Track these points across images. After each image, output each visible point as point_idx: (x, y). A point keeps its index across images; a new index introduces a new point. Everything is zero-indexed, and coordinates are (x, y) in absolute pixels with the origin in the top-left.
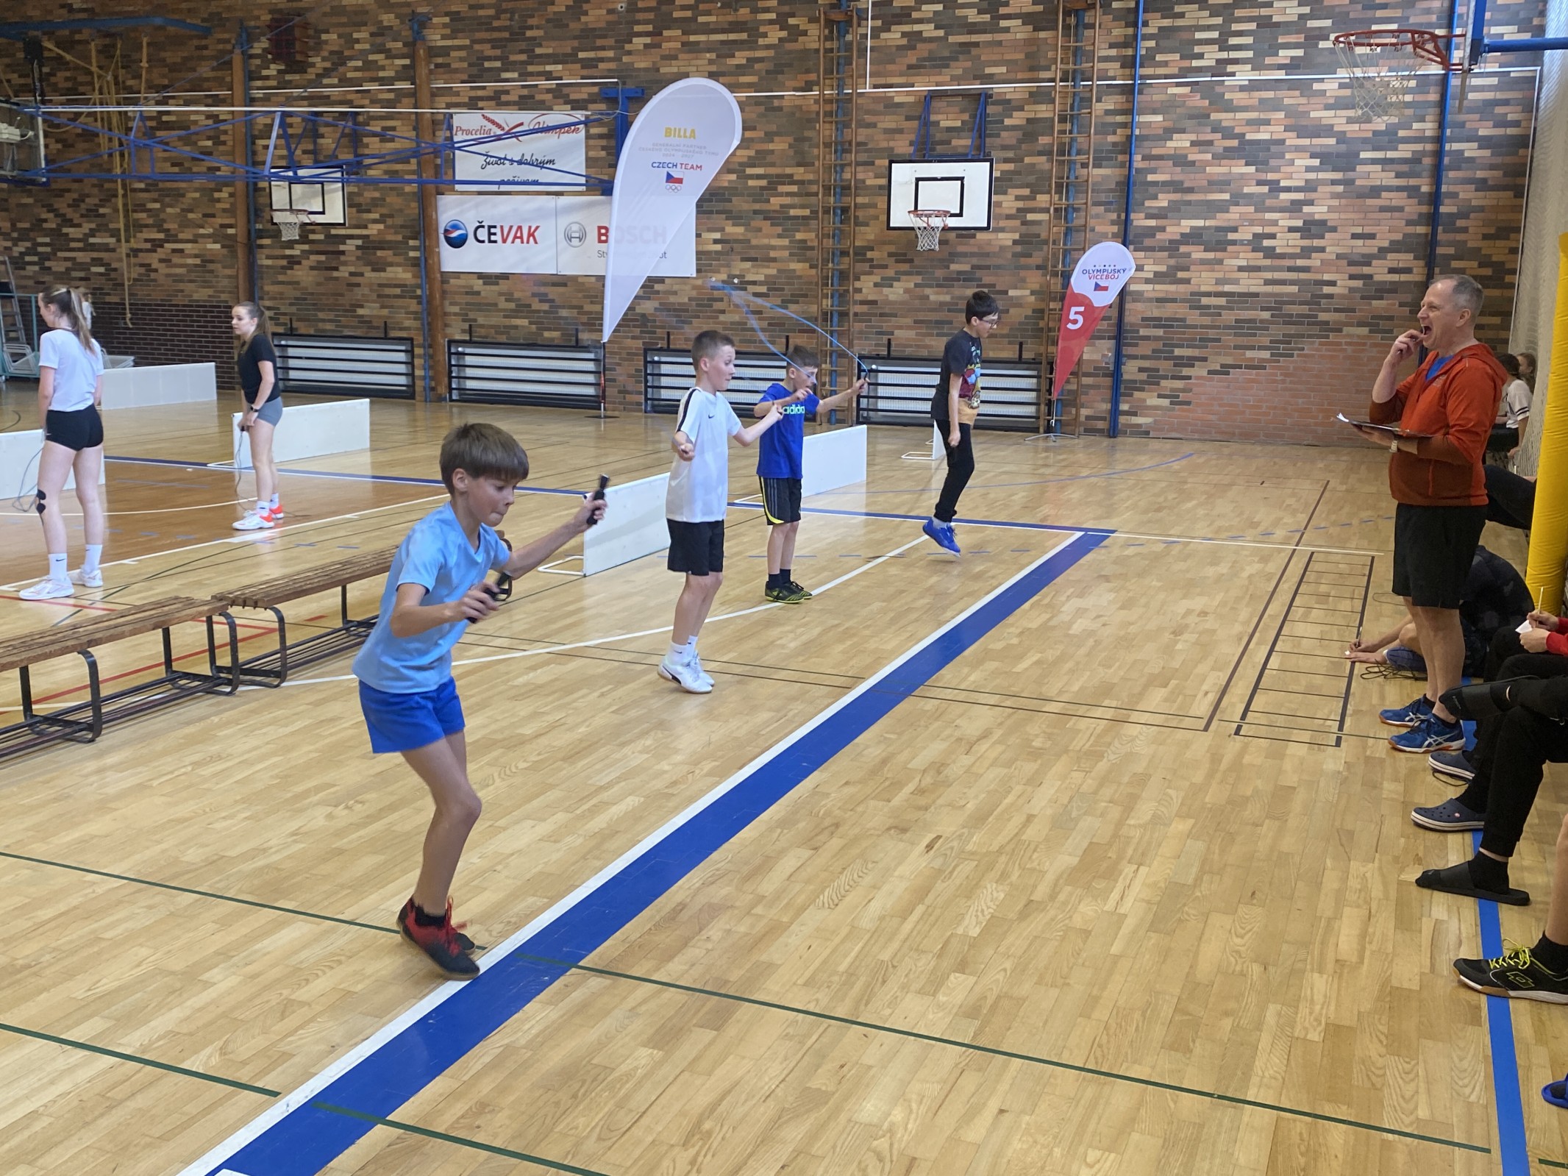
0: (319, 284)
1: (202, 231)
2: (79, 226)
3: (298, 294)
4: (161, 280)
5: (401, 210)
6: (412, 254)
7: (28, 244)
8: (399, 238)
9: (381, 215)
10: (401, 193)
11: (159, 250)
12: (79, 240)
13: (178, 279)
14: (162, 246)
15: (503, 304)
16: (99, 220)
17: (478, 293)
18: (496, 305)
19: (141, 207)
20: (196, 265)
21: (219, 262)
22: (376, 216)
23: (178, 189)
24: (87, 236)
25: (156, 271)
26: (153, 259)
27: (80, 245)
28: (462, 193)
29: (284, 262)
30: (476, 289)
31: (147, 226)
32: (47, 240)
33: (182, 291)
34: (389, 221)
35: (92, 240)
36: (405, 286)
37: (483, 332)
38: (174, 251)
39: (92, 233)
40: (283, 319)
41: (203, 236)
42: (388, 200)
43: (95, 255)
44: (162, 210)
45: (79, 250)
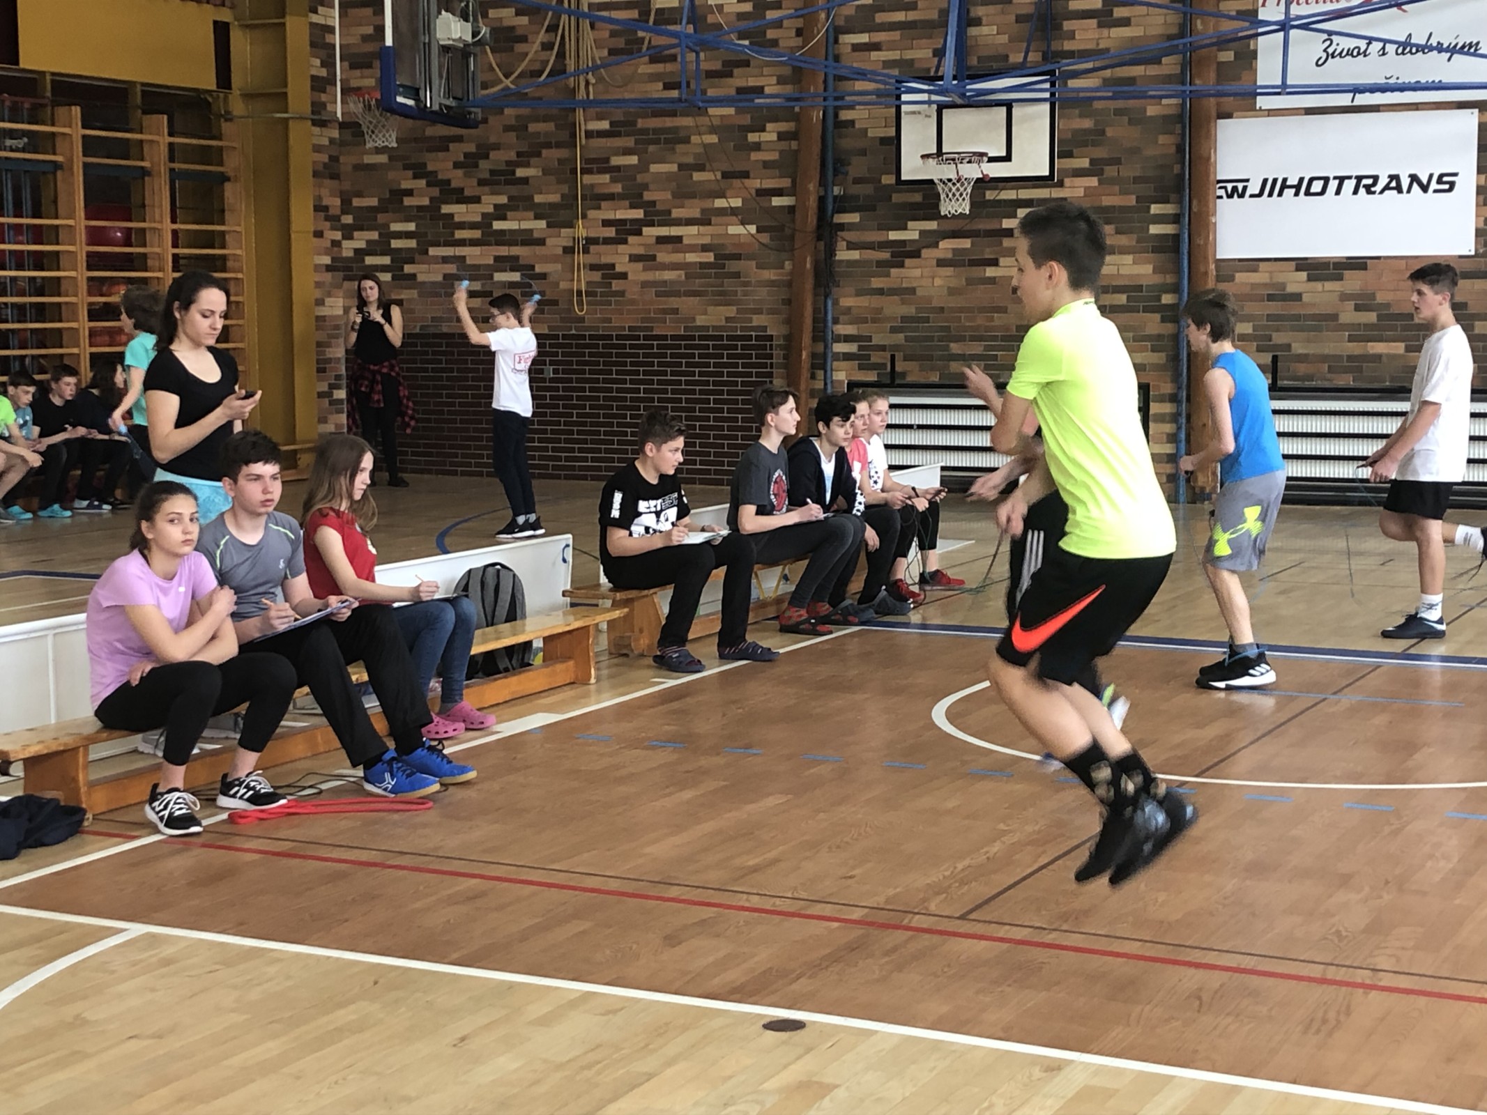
0: (952, 291)
1: (720, 203)
2: (477, 200)
3: (910, 310)
4: (633, 292)
5: (1135, 151)
6: (1154, 229)
7: (374, 235)
8: (1131, 200)
9: (1092, 162)
10: (1137, 119)
11: (631, 239)
12: (473, 226)
13: (666, 290)
14: (639, 233)
15: (1349, 315)
16: (514, 190)
17: (1297, 297)
18: (1334, 317)
19: (599, 164)
20: (703, 265)
21: (750, 257)
22: (1084, 163)
23: (675, 130)
24: (487, 219)
25: (623, 276)
26: (619, 257)
27: (477, 234)
28: (1271, 113)
29: (885, 255)
30: (1291, 289)
31: (611, 197)
32: (411, 227)
33: (675, 311)
34: (1110, 171)
35: (497, 225)
36: (1139, 288)
37: (1302, 369)
38: (661, 240)
39: (501, 212)
40: (876, 358)
41: (722, 212)
42: (1110, 132)
43: (504, 251)
44: (643, 167)
45: (473, 243)
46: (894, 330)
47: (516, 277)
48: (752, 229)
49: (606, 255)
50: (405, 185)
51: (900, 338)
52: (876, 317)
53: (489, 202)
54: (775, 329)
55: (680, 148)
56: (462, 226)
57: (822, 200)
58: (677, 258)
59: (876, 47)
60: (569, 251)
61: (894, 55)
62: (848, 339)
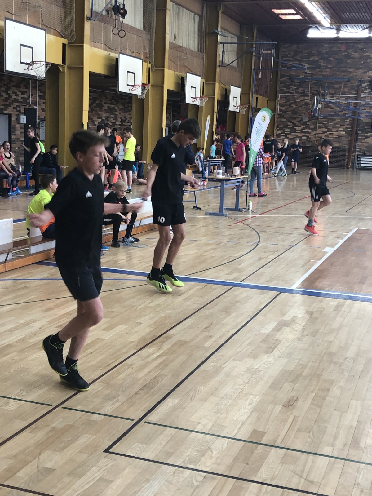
46: (365, 148)
47: (306, 138)
48: (344, 133)
49: (321, 135)
50: (288, 124)
51: (366, 149)
52: (363, 146)
53: (302, 127)
54: (347, 146)
55: (334, 121)
56: (297, 130)
57: (356, 130)
58: (332, 136)
59: (365, 109)
60: (315, 135)
61: (368, 111)
62: (358, 149)
